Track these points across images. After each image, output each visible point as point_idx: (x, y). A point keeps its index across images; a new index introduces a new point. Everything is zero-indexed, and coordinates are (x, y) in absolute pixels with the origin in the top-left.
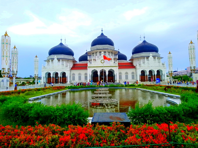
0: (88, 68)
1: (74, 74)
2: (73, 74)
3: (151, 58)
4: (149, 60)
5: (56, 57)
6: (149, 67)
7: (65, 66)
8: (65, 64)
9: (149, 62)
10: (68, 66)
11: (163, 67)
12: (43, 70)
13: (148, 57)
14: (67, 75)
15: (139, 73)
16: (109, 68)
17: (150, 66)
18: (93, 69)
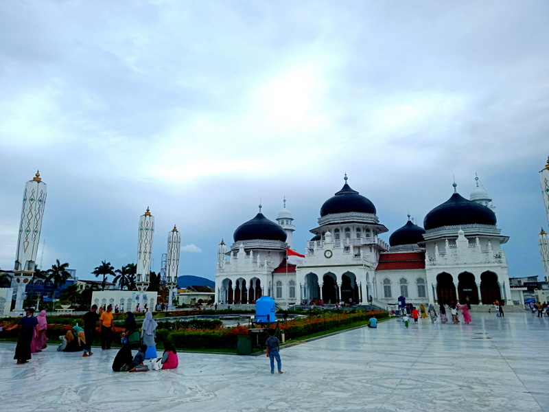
0: (296, 269)
1: (279, 283)
2: (277, 283)
3: (462, 240)
4: (455, 247)
5: (242, 245)
6: (457, 264)
7: (258, 264)
8: (258, 261)
9: (458, 253)
10: (266, 265)
11: (499, 264)
12: (218, 275)
13: (453, 240)
14: (264, 285)
15: (431, 281)
16: (345, 270)
17: (460, 262)
18: (309, 271)
